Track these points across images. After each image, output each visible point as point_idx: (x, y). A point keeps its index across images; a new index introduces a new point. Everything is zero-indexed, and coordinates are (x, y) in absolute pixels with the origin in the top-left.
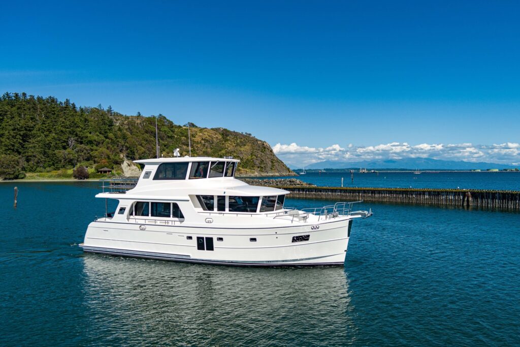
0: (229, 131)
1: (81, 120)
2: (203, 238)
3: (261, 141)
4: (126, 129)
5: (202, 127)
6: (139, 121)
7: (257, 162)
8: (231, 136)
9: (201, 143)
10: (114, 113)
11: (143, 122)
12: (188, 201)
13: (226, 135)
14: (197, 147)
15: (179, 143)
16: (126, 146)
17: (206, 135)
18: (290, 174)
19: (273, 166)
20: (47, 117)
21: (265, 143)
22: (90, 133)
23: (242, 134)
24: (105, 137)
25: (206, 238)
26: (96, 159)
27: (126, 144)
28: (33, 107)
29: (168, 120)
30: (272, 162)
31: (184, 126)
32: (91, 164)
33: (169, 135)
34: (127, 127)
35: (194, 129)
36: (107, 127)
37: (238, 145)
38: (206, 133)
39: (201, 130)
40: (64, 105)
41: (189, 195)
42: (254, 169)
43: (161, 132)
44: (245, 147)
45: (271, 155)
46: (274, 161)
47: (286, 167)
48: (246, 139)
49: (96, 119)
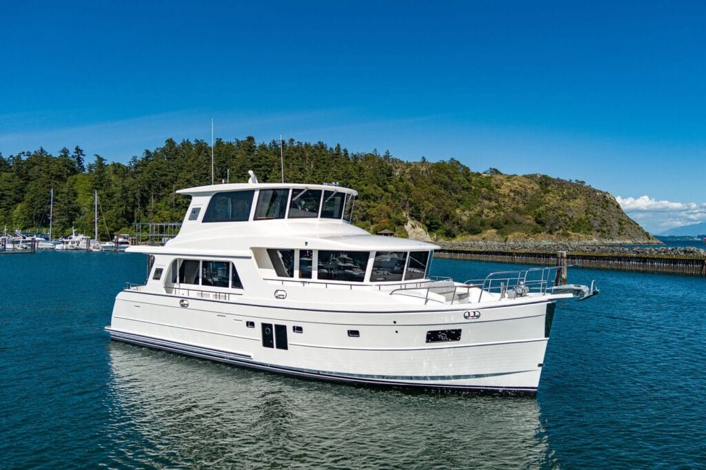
0: (550, 178)
1: (355, 169)
2: (270, 326)
3: (601, 192)
4: (409, 180)
5: (509, 174)
6: (424, 169)
7: (596, 224)
8: (553, 185)
9: (509, 195)
10: (393, 159)
11: (430, 169)
12: (250, 258)
13: (546, 184)
14: (504, 202)
15: (478, 197)
16: (410, 202)
17: (516, 185)
18: (650, 241)
19: (621, 229)
20: (317, 167)
21: (607, 195)
22: (366, 185)
23: (570, 182)
24: (384, 190)
25: (276, 326)
26: (374, 219)
27: (410, 199)
28: (301, 156)
29: (462, 166)
30: (620, 223)
31: (484, 173)
32: (368, 226)
33: (464, 185)
34: (410, 177)
35: (498, 177)
36: (386, 178)
37: (564, 198)
38: (516, 182)
39: (509, 178)
40: (335, 152)
41: (252, 248)
42: (591, 234)
43: (454, 182)
44: (576, 201)
45: (619, 213)
46: (623, 223)
47: (643, 231)
48: (579, 189)
49: (372, 167)
